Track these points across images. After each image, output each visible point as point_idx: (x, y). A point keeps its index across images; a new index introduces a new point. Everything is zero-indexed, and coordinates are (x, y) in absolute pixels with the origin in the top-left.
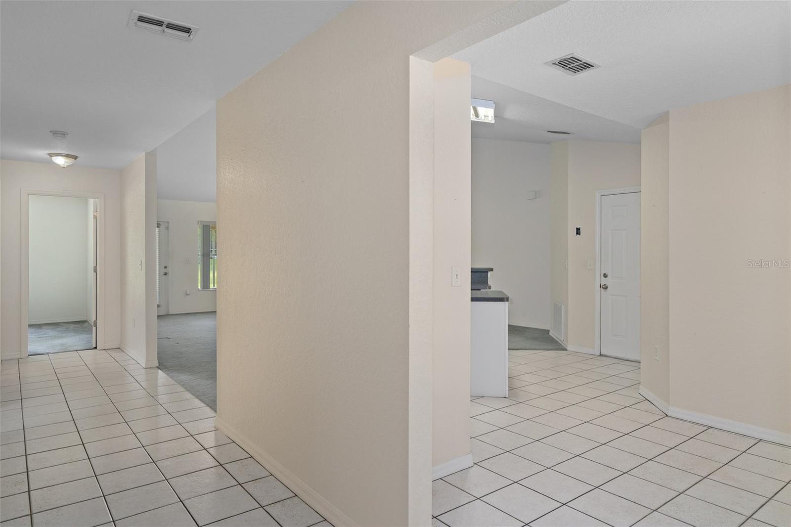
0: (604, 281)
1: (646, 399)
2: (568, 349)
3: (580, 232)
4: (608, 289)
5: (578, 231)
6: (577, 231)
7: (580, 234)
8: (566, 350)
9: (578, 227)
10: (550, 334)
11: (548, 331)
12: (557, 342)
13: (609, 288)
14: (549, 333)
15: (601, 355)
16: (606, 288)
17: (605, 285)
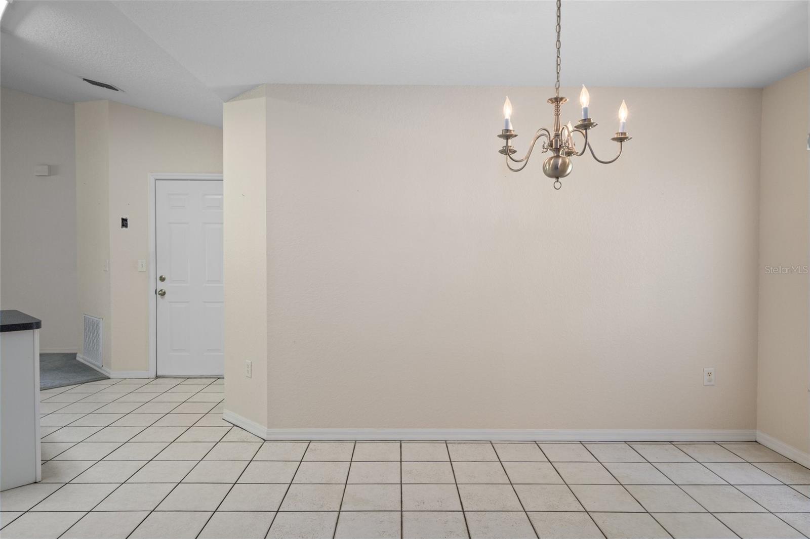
0: (161, 286)
1: (234, 425)
2: (111, 376)
3: (127, 224)
4: (166, 295)
5: (124, 223)
6: (122, 222)
7: (126, 226)
8: (110, 378)
9: (124, 217)
10: (78, 358)
11: (74, 355)
12: (92, 369)
13: (166, 293)
14: (75, 358)
15: (157, 377)
16: (163, 294)
17: (161, 290)
